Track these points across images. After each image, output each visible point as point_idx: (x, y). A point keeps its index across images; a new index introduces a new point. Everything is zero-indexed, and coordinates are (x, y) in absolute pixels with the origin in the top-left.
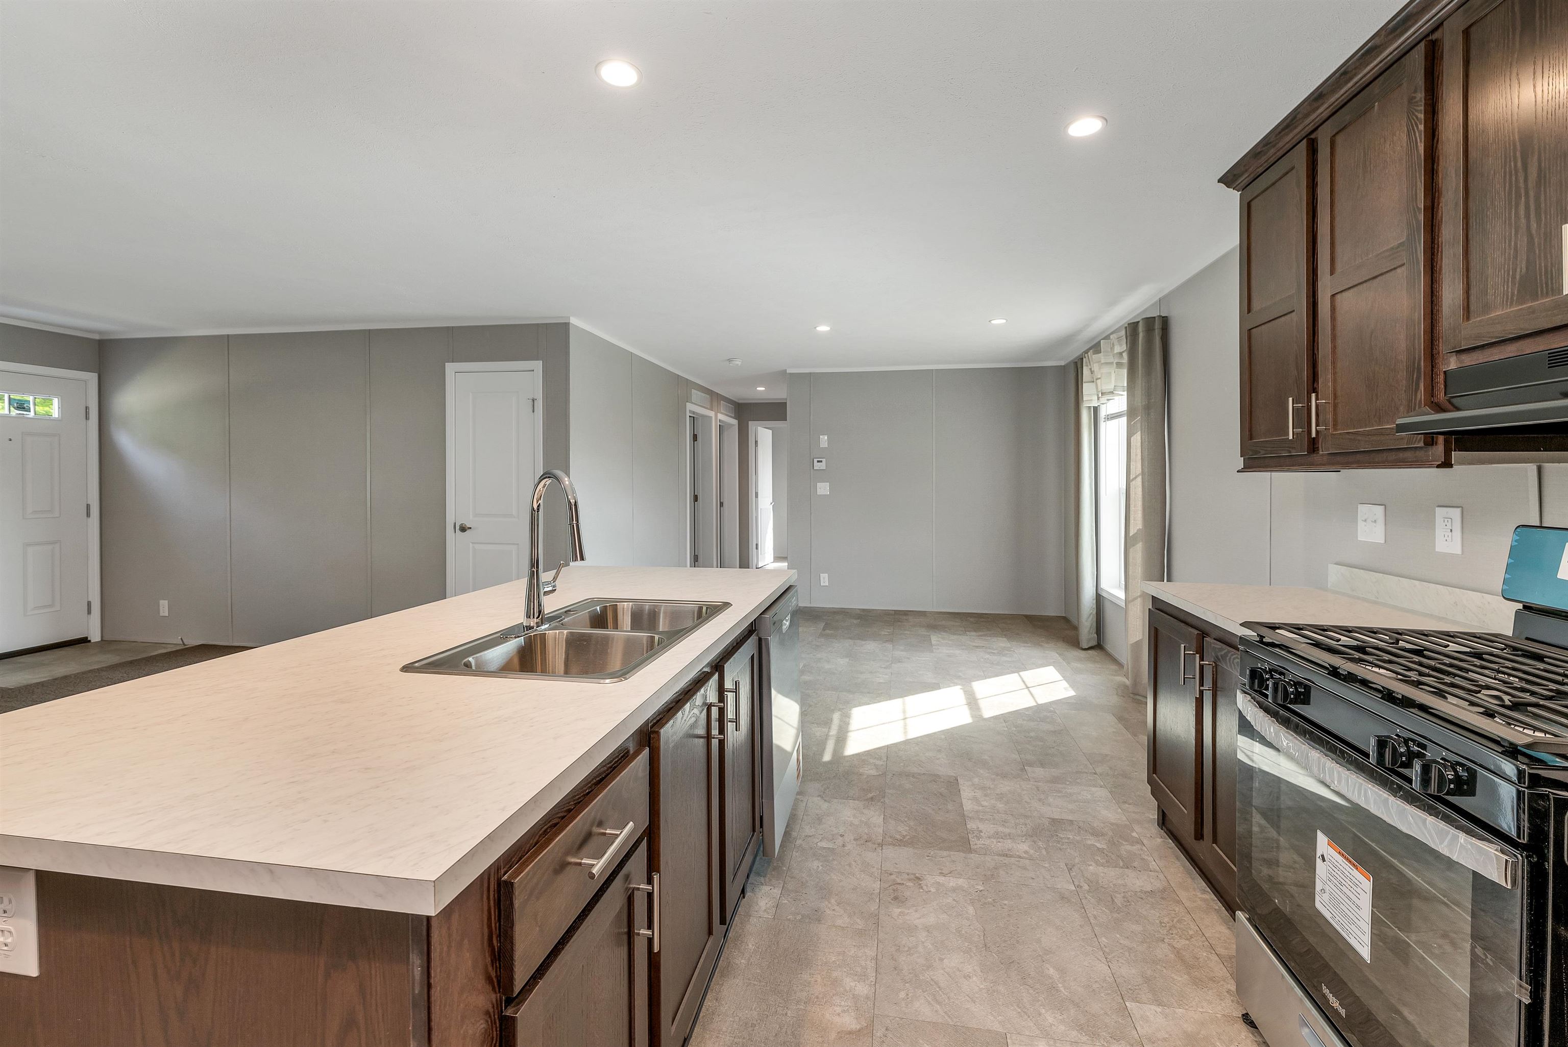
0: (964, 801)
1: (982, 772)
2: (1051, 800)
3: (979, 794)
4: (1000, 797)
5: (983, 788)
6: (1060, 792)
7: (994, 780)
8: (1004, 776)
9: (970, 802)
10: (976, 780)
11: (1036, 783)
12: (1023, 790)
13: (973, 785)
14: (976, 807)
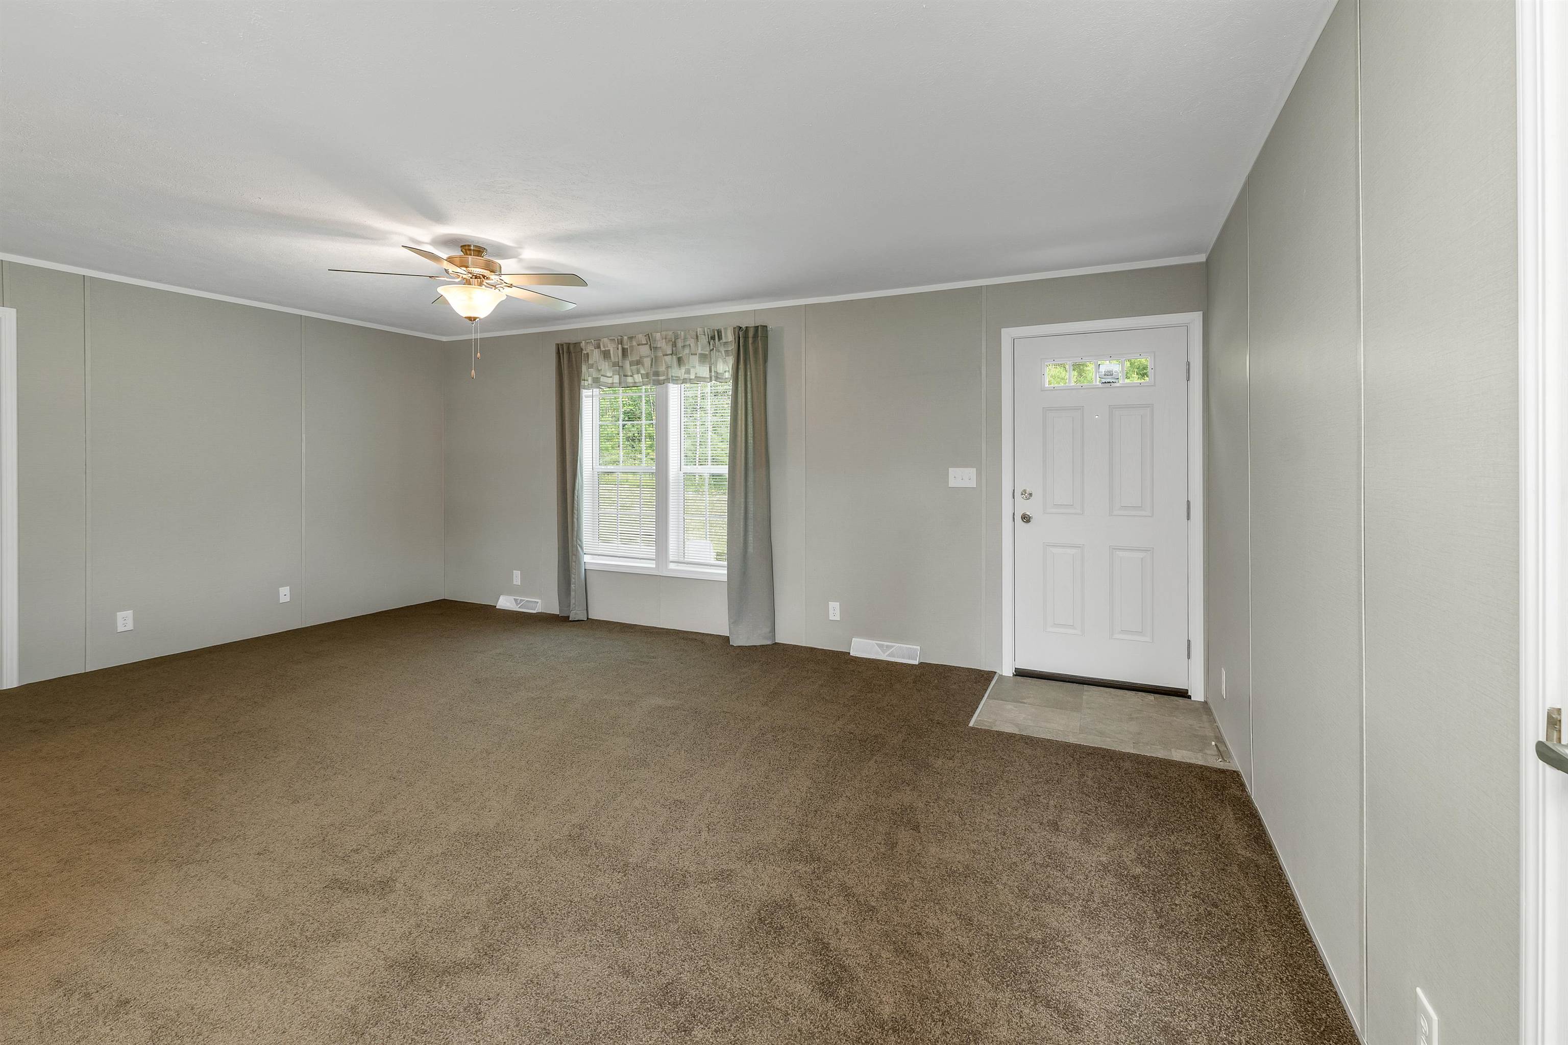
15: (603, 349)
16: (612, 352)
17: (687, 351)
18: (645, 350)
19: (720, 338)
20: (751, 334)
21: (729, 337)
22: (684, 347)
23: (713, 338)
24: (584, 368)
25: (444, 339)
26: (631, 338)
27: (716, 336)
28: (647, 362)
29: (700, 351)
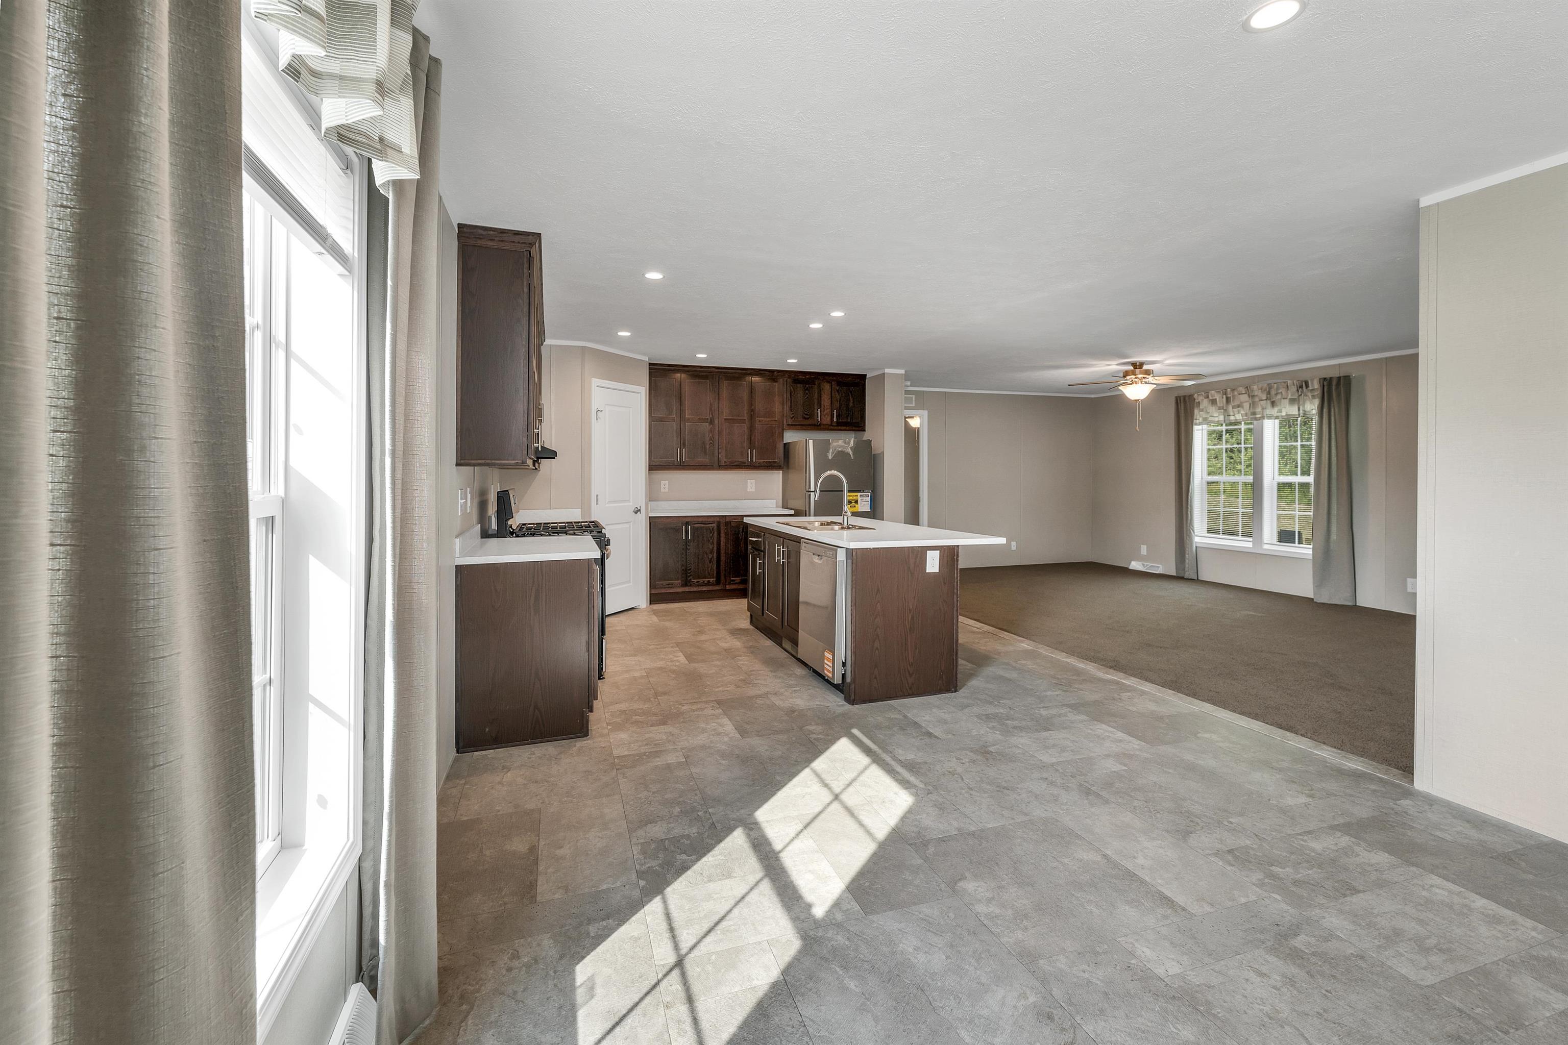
0: (729, 722)
1: (724, 747)
2: (664, 737)
3: (720, 730)
4: (704, 731)
5: (719, 734)
6: (655, 745)
7: (711, 742)
8: (703, 747)
9: (725, 723)
10: (726, 739)
11: (676, 747)
12: (686, 740)
13: (727, 735)
14: (719, 721)
15: (1211, 398)
16: (1218, 400)
17: (1279, 396)
18: (1244, 398)
19: (1307, 386)
20: (1334, 383)
21: (1316, 385)
22: (1276, 394)
23: (1301, 387)
24: (1196, 411)
25: (1093, 396)
26: (1233, 390)
27: (1303, 385)
28: (1246, 405)
29: (1290, 397)
